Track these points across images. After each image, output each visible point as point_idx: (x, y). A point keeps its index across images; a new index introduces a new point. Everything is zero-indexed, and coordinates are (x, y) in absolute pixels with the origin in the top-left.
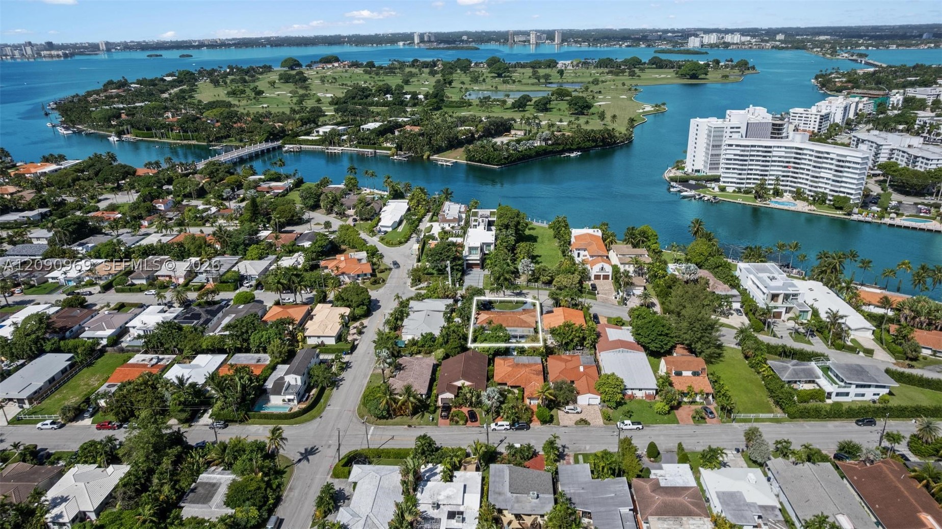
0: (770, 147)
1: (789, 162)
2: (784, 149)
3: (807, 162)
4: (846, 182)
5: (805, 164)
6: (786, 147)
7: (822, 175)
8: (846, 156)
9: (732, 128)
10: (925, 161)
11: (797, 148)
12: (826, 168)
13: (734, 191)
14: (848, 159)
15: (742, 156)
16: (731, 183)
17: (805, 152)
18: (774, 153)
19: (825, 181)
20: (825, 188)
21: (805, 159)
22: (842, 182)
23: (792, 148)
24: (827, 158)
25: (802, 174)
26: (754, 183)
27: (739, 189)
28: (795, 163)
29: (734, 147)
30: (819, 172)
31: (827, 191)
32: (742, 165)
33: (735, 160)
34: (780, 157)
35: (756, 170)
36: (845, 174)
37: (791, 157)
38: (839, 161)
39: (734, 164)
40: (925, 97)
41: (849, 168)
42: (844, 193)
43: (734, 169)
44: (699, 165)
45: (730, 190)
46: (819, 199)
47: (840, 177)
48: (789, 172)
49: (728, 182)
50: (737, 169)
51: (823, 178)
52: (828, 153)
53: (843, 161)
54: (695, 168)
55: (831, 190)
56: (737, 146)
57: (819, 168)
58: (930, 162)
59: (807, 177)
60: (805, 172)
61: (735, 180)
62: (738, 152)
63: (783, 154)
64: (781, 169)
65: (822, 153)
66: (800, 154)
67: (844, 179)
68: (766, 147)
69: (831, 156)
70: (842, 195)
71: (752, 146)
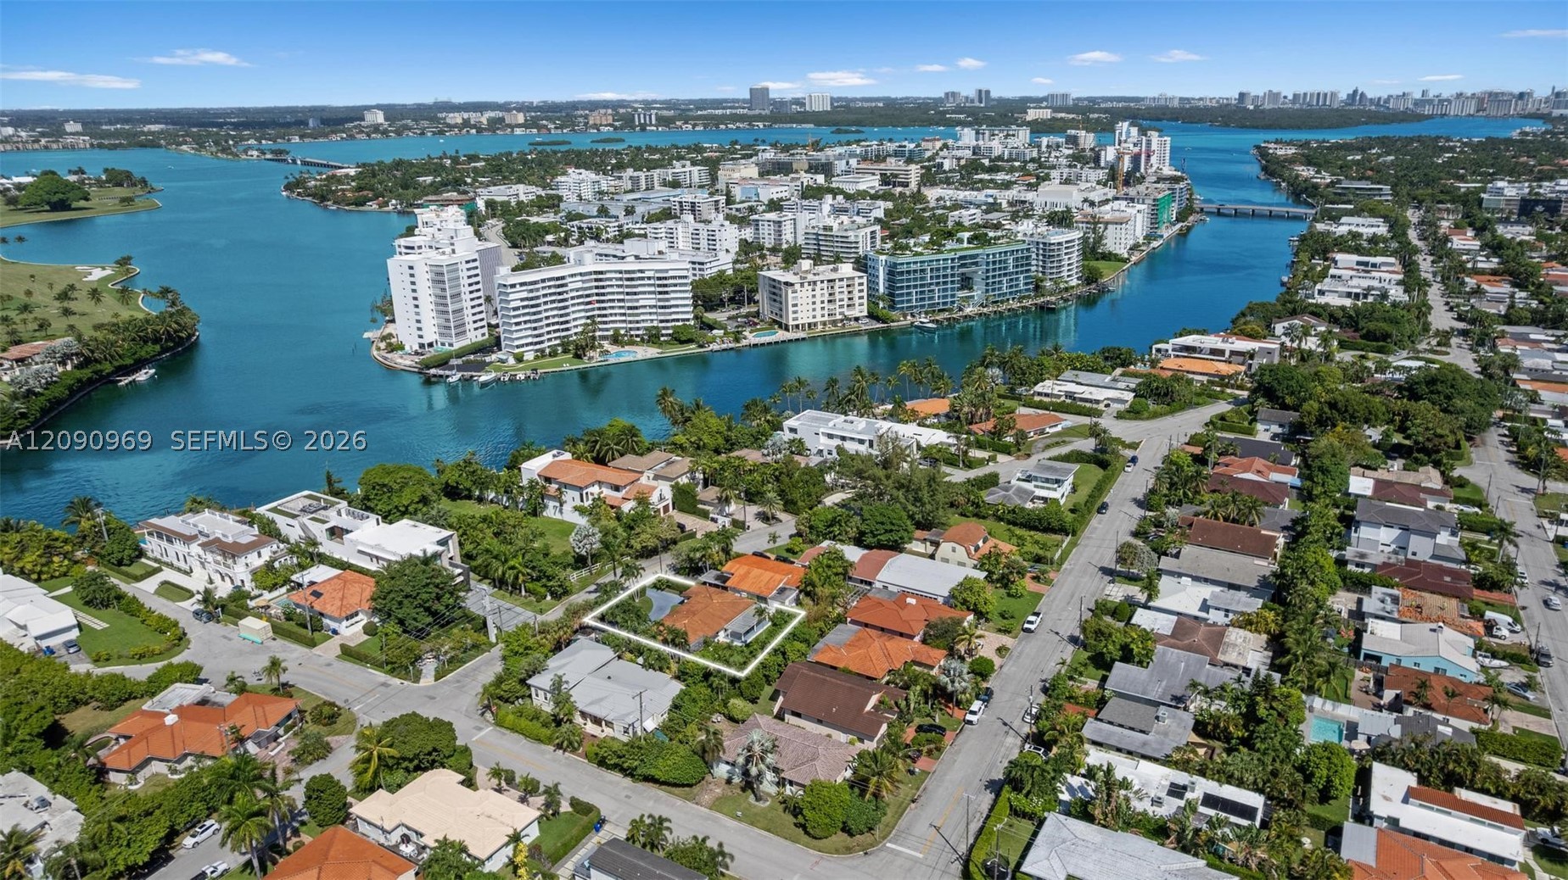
0: (563, 278)
1: (588, 296)
2: (579, 278)
3: (616, 290)
4: (677, 306)
5: (613, 293)
6: (581, 274)
7: (642, 303)
8: (667, 271)
11: (596, 273)
12: (644, 293)
13: (537, 358)
14: (671, 273)
15: (532, 299)
16: (527, 345)
17: (608, 275)
18: (571, 286)
19: (648, 310)
20: (652, 321)
21: (612, 286)
22: (671, 307)
23: (590, 273)
24: (643, 278)
25: (613, 308)
26: (556, 338)
27: (542, 351)
28: (597, 294)
29: (518, 288)
30: (637, 300)
31: (655, 324)
32: (534, 314)
33: (524, 307)
34: (577, 290)
35: (554, 316)
36: (673, 295)
37: (590, 288)
38: (659, 279)
39: (524, 315)
41: (675, 285)
42: (678, 320)
43: (525, 322)
44: (430, 335)
45: (529, 356)
46: (653, 337)
47: (668, 300)
48: (593, 309)
49: (522, 346)
50: (529, 321)
51: (645, 307)
52: (642, 271)
53: (665, 278)
54: (426, 341)
55: (662, 321)
56: (522, 284)
57: (635, 294)
59: (623, 311)
60: (617, 304)
61: (530, 340)
62: (525, 295)
63: (580, 285)
64: (582, 307)
65: (633, 272)
66: (601, 280)
67: (673, 302)
68: (558, 279)
69: (647, 274)
70: (680, 323)
71: (543, 281)
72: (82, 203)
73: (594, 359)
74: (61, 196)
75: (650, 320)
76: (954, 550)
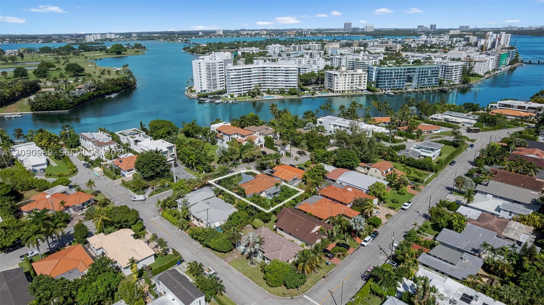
0: (250, 68)
1: (259, 76)
2: (256, 69)
3: (270, 74)
4: (292, 81)
5: (268, 75)
6: (257, 68)
7: (279, 79)
8: (289, 68)
9: (219, 63)
10: (304, 69)
11: (263, 67)
12: (280, 76)
13: (238, 96)
14: (290, 69)
15: (238, 75)
16: (235, 92)
17: (267, 69)
18: (253, 72)
19: (281, 82)
20: (282, 86)
21: (268, 73)
22: (289, 81)
23: (261, 68)
24: (280, 70)
25: (268, 81)
26: (246, 90)
27: (241, 94)
28: (263, 75)
29: (233, 71)
30: (277, 78)
31: (283, 87)
32: (239, 81)
33: (235, 78)
34: (256, 73)
35: (246, 82)
36: (290, 77)
37: (260, 73)
38: (286, 70)
39: (235, 81)
40: (249, 52)
41: (292, 73)
42: (292, 86)
43: (235, 83)
44: (205, 87)
45: (236, 96)
46: (282, 92)
47: (288, 78)
48: (261, 81)
49: (234, 92)
50: (237, 83)
51: (280, 81)
52: (279, 68)
53: (288, 70)
54: (203, 89)
55: (286, 86)
56: (235, 70)
57: (277, 76)
58: (307, 70)
59: (272, 82)
60: (270, 79)
61: (237, 90)
62: (236, 73)
63: (257, 72)
64: (257, 80)
65: (276, 68)
66: (264, 70)
67: (290, 80)
68: (248, 69)
69: (282, 69)
70: (292, 87)
71: (243, 69)
72: (125, 52)
73: (258, 98)
74: (119, 50)
75: (281, 86)
76: (376, 172)
